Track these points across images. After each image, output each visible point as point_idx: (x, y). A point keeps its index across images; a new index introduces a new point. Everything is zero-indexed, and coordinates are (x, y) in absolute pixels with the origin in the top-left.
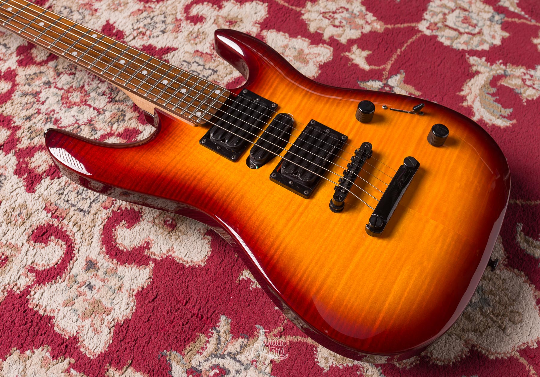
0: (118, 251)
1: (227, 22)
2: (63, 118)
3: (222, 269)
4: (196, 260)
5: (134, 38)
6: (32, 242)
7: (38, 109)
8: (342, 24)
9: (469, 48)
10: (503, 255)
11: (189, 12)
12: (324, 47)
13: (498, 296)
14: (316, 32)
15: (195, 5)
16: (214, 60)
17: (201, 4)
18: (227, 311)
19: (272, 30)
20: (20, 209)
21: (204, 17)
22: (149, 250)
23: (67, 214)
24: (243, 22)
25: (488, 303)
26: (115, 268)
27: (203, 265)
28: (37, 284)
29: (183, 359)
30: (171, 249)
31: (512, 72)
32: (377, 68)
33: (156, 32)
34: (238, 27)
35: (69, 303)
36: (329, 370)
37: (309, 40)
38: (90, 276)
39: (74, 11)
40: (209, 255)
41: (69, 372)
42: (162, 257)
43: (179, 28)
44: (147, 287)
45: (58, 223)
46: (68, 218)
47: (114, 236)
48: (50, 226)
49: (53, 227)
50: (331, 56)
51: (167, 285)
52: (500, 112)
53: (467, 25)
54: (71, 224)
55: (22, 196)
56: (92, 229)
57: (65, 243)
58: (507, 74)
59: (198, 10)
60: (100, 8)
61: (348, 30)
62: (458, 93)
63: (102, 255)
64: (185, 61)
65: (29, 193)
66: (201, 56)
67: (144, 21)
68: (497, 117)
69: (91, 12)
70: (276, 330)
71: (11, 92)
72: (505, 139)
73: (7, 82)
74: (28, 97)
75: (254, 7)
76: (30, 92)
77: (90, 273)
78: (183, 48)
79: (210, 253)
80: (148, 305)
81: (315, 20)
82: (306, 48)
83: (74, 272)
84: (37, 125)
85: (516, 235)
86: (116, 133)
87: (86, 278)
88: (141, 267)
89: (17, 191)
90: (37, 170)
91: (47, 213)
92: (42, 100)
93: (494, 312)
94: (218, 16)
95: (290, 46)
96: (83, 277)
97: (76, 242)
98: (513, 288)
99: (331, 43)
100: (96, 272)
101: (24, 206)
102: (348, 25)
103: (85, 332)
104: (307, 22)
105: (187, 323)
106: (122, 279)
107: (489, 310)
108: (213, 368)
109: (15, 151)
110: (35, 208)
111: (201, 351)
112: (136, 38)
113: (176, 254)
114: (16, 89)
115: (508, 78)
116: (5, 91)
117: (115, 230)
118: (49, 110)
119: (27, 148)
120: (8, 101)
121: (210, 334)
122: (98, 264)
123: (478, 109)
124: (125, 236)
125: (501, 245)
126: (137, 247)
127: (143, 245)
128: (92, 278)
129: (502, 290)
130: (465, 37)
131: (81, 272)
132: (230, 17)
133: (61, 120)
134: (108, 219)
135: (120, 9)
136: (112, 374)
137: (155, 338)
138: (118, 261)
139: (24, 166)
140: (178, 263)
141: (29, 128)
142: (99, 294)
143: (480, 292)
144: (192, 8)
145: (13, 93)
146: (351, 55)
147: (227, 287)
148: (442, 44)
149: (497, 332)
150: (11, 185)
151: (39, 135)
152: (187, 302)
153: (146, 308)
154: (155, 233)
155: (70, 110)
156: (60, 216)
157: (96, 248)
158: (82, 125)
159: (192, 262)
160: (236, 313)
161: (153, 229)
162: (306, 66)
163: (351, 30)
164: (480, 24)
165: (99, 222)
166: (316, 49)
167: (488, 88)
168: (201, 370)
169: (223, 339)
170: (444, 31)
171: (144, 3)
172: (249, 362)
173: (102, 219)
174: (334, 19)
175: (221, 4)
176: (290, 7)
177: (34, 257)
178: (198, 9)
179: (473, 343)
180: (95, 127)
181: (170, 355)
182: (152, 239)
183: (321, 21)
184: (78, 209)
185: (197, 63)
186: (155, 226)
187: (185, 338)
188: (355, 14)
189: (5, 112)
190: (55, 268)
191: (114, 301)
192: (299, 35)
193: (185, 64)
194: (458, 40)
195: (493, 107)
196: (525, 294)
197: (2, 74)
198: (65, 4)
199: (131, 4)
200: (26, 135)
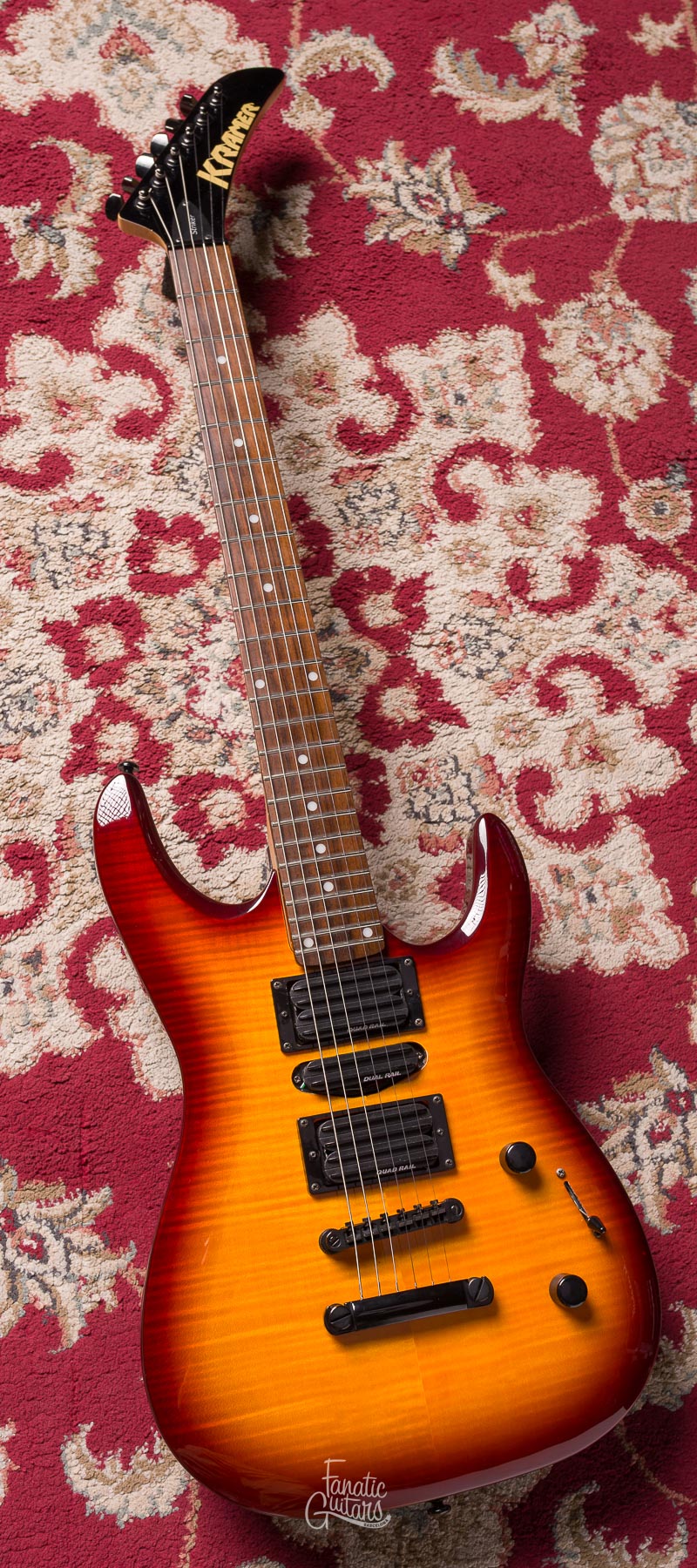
0: (81, 974)
5: (429, 646)
6: (3, 856)
7: (191, 648)
11: (555, 673)
15: (577, 666)
17: (589, 673)
19: (638, 828)
20: (30, 792)
21: (566, 704)
22: (116, 1011)
24: (612, 771)
26: (57, 993)
30: (140, 1037)
33: (470, 667)
34: (596, 773)
38: (21, 974)
39: (399, 508)
42: (121, 1037)
43: (511, 688)
44: (66, 1059)
45: (53, 860)
47: (97, 948)
48: (41, 854)
49: (43, 859)
51: (89, 1081)
55: (51, 774)
57: (36, 896)
59: (572, 683)
60: (440, 536)
63: (59, 960)
64: (456, 759)
65: (62, 777)
66: (487, 772)
67: (474, 627)
69: (419, 534)
71: (186, 581)
73: (194, 559)
74: (196, 613)
75: (660, 759)
76: (207, 607)
77: (25, 970)
78: (477, 731)
89: (53, 759)
90: (101, 751)
91: (55, 831)
92: (210, 636)
100: (31, 975)
101: (39, 792)
106: (50, 1016)
109: (103, 692)
110: (50, 808)
112: (433, 649)
114: (194, 584)
116: (179, 572)
118: (204, 664)
120: (167, 596)
124: (107, 961)
125: (535, 1482)
126: (107, 991)
127: (115, 996)
128: (20, 977)
131: (17, 957)
132: (602, 743)
133: (202, 697)
138: (70, 987)
141: (152, 670)
142: (9, 1009)
144: (567, 669)
145: (184, 588)
155: (228, 691)
157: (62, 942)
158: (220, 733)
171: (512, 589)
175: (616, 705)
178: (576, 680)
180: (230, 754)
185: (469, 780)
189: (147, 611)
198: (399, 480)
199: (489, 573)
200: (138, 679)
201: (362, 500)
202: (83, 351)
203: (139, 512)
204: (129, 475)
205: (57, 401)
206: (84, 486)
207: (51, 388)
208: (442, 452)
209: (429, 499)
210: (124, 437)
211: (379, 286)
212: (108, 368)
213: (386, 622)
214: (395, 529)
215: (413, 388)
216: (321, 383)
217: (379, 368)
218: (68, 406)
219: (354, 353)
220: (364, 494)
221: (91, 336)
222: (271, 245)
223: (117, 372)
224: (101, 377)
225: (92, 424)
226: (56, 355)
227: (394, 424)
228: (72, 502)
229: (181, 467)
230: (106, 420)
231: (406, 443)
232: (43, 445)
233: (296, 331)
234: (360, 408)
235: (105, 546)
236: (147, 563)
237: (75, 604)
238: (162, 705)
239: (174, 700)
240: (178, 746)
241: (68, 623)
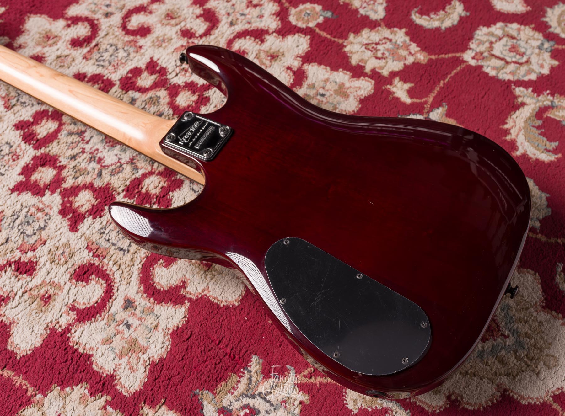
0: (155, 291)
1: (268, 56)
2: (106, 157)
3: (255, 308)
4: (230, 299)
5: (177, 75)
6: (74, 281)
7: (83, 148)
8: (385, 56)
9: (516, 78)
10: (541, 296)
11: (231, 47)
12: (366, 80)
13: (533, 339)
14: (358, 64)
15: (237, 39)
17: (243, 38)
18: (259, 351)
19: (313, 64)
20: (63, 248)
21: (246, 52)
22: (185, 289)
23: (107, 253)
24: (284, 56)
25: (522, 346)
26: (152, 307)
27: (237, 304)
28: (78, 323)
29: (215, 398)
30: (206, 288)
31: (560, 103)
32: (418, 101)
34: (280, 61)
35: (108, 341)
36: (358, 412)
37: (351, 72)
38: (128, 315)
39: (120, 48)
40: (243, 295)
41: (106, 409)
42: (197, 296)
44: (182, 327)
45: (99, 262)
46: (108, 257)
47: (152, 275)
48: (91, 265)
49: (93, 266)
50: (372, 89)
51: (201, 325)
52: (545, 145)
53: (515, 54)
54: (111, 263)
55: (66, 236)
56: (131, 268)
57: (105, 282)
58: (554, 105)
59: (241, 45)
60: (144, 44)
61: (390, 62)
62: (501, 127)
63: (140, 294)
65: (72, 232)
68: (541, 152)
69: (136, 49)
70: (306, 371)
71: (57, 131)
72: (549, 174)
73: (54, 122)
74: (73, 136)
75: (296, 40)
76: (76, 131)
77: (128, 313)
79: (244, 292)
80: (182, 344)
81: (358, 52)
82: (347, 81)
83: (113, 310)
84: (82, 164)
85: (556, 276)
86: (157, 172)
87: (124, 317)
88: (177, 306)
89: (61, 230)
90: (80, 209)
91: (89, 252)
92: (87, 139)
93: (529, 356)
94: (260, 50)
95: (331, 80)
96: (121, 315)
97: (116, 281)
98: (549, 331)
99: (373, 76)
100: (133, 311)
101: (67, 245)
102: (391, 57)
103: (121, 370)
104: (349, 55)
105: (219, 363)
106: (158, 318)
107: (524, 353)
108: (243, 408)
109: (61, 191)
110: (78, 247)
111: (232, 391)
112: (179, 75)
113: (211, 293)
114: (62, 129)
115: (555, 110)
117: (153, 269)
118: (94, 149)
119: (72, 187)
120: (55, 140)
121: (241, 374)
122: (135, 303)
123: (522, 143)
124: (162, 276)
125: (539, 286)
126: (173, 286)
127: (179, 285)
128: (129, 316)
129: (538, 333)
130: (512, 67)
131: (119, 311)
132: (272, 51)
133: (105, 159)
134: (147, 258)
135: (164, 45)
136: (146, 412)
137: (188, 377)
138: (155, 300)
139: (68, 205)
140: (213, 303)
141: (74, 167)
142: (136, 332)
143: (515, 335)
144: (234, 43)
145: (59, 133)
146: (393, 88)
147: (260, 327)
148: (487, 74)
149: (530, 375)
150: (55, 225)
151: (83, 174)
152: (220, 342)
153: (180, 348)
154: (191, 272)
155: (113, 149)
156: (101, 255)
157: (134, 287)
158: (124, 164)
159: (226, 301)
160: (268, 354)
161: (189, 269)
162: (346, 100)
163: (393, 61)
164: (528, 52)
165: (138, 262)
166: (357, 82)
167: (534, 121)
168: (232, 409)
169: (254, 379)
170: (490, 61)
171: (188, 38)
172: (279, 402)
173: (141, 258)
174: (377, 50)
175: (263, 38)
176: (333, 39)
177: (75, 295)
178: (241, 43)
179: (505, 387)
180: (136, 166)
181: (202, 394)
182: (188, 278)
183: (363, 53)
184: (118, 248)
186: (191, 265)
187: (217, 378)
188: (399, 45)
189: (52, 151)
190: (95, 307)
191: (150, 340)
192: (340, 68)
194: (505, 70)
195: (538, 140)
196: (562, 337)
197: (50, 113)
198: (111, 41)
199: (174, 40)
200: (71, 175)
203: (15, 125)
208: (118, 23)
209: (128, 38)
213: (152, 81)
215: (87, 15)
216: (49, 38)
217: (68, 19)
219: (53, 22)
220: (102, 54)
227: (91, 28)
231: (101, 30)
233: (23, 32)
234: (72, 34)
235: (11, 147)
236: (35, 138)
237: (18, 173)
238: (90, 175)
239: (94, 169)
240: (112, 182)
241: (21, 182)
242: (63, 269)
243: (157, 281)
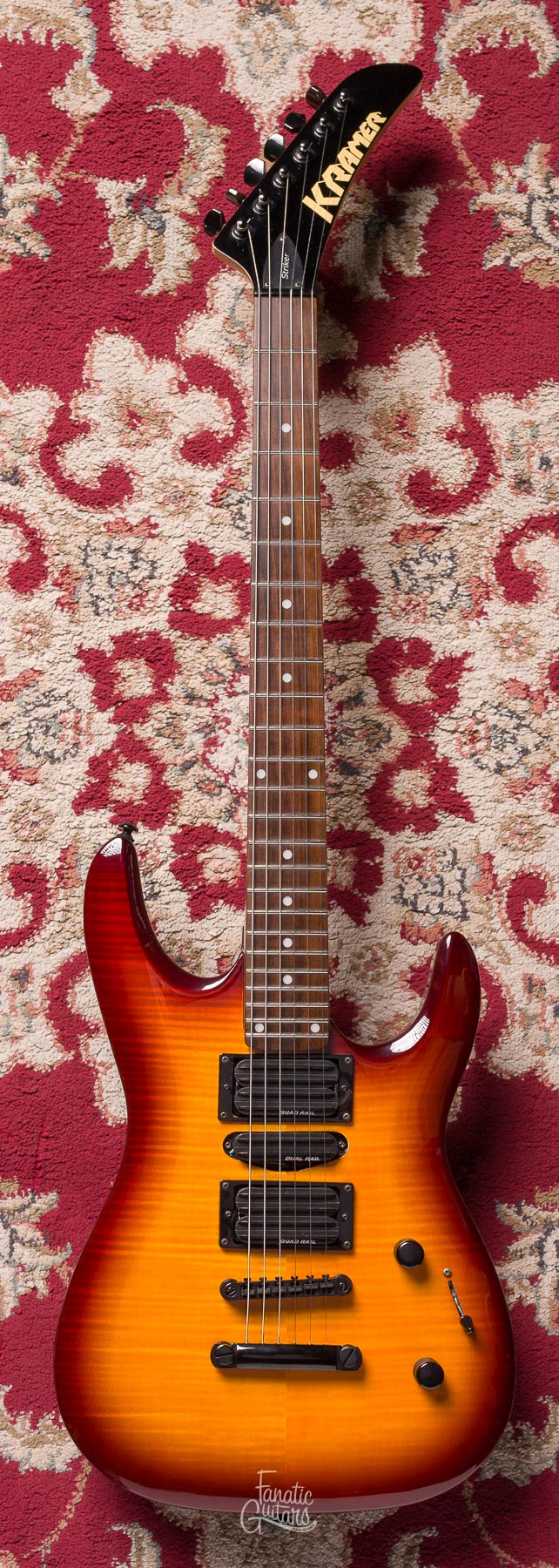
0: (62, 998)
5: (453, 732)
6: (7, 874)
7: (217, 697)
10: (366, 1525)
16: (488, 899)
18: (65, 1196)
20: (41, 818)
22: (89, 1037)
23: (74, 886)
26: (36, 1013)
27: (110, 1124)
30: (108, 1064)
33: (490, 760)
39: (454, 578)
42: (89, 1062)
43: (526, 789)
44: (36, 1073)
45: (53, 886)
47: (81, 976)
48: (43, 879)
49: (44, 883)
51: (54, 1096)
54: (63, 904)
55: (63, 803)
56: (72, 941)
57: (31, 920)
60: (490, 615)
63: (45, 982)
64: (455, 852)
65: (73, 808)
66: (484, 871)
67: (503, 718)
69: (469, 609)
71: (224, 626)
73: (236, 603)
74: (228, 661)
76: (241, 657)
78: (482, 828)
80: (14, 1091)
84: (189, 721)
85: (410, 1534)
88: (60, 1044)
89: (67, 788)
90: (114, 788)
91: (59, 859)
92: (237, 688)
97: (42, 932)
100: (17, 991)
101: (50, 818)
105: (20, 1156)
106: (28, 1032)
109: (125, 729)
110: (58, 836)
112: (457, 735)
114: (231, 631)
116: (219, 615)
118: (226, 715)
119: (140, 742)
120: (203, 638)
121: (23, 1193)
122: (29, 985)
124: (88, 991)
125: (382, 1516)
126: (83, 1018)
127: (90, 1024)
131: (7, 971)
133: (219, 749)
138: (50, 1008)
140: (92, 1089)
141: (175, 714)
145: (221, 632)
150: (70, 772)
151: (173, 740)
152: (47, 1137)
153: (9, 1090)
156: (66, 880)
157: (49, 966)
158: (229, 788)
160: (69, 1209)
169: (27, 1212)
171: (551, 683)
172: (19, 1262)
180: (236, 811)
185: (463, 876)
189: (181, 652)
193: (449, 857)
198: (461, 547)
199: (533, 662)
200: (160, 721)
201: (419, 563)
202: (164, 358)
203: (191, 545)
204: (187, 503)
205: (129, 411)
206: (142, 508)
207: (125, 396)
208: (512, 522)
209: (487, 573)
210: (189, 461)
211: (487, 321)
212: (186, 380)
213: (415, 700)
214: (445, 601)
215: (498, 445)
216: (402, 426)
217: (467, 418)
218: (139, 419)
219: (443, 396)
220: (422, 557)
221: (174, 342)
222: (380, 258)
223: (194, 387)
224: (177, 390)
225: (159, 441)
226: (136, 359)
227: (470, 483)
228: (126, 524)
229: (241, 501)
230: (174, 439)
231: (478, 506)
232: (107, 459)
233: (388, 363)
234: (437, 461)
235: (151, 577)
236: (189, 601)
237: (113, 633)
238: (180, 751)
239: (191, 748)
240: (187, 795)
241: (103, 653)
242: (15, 845)
243: (77, 990)
